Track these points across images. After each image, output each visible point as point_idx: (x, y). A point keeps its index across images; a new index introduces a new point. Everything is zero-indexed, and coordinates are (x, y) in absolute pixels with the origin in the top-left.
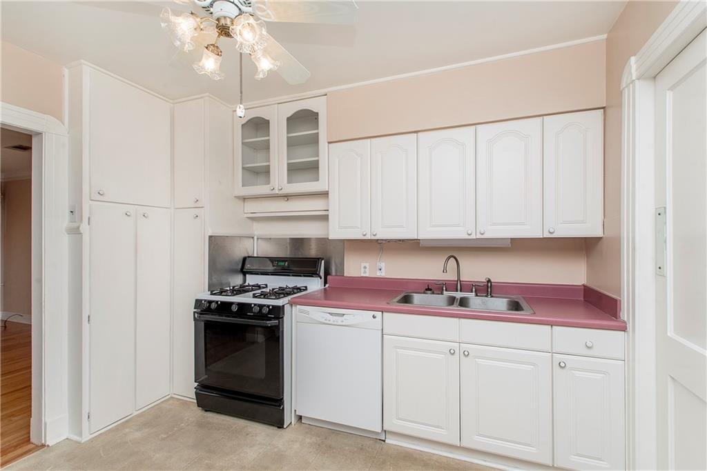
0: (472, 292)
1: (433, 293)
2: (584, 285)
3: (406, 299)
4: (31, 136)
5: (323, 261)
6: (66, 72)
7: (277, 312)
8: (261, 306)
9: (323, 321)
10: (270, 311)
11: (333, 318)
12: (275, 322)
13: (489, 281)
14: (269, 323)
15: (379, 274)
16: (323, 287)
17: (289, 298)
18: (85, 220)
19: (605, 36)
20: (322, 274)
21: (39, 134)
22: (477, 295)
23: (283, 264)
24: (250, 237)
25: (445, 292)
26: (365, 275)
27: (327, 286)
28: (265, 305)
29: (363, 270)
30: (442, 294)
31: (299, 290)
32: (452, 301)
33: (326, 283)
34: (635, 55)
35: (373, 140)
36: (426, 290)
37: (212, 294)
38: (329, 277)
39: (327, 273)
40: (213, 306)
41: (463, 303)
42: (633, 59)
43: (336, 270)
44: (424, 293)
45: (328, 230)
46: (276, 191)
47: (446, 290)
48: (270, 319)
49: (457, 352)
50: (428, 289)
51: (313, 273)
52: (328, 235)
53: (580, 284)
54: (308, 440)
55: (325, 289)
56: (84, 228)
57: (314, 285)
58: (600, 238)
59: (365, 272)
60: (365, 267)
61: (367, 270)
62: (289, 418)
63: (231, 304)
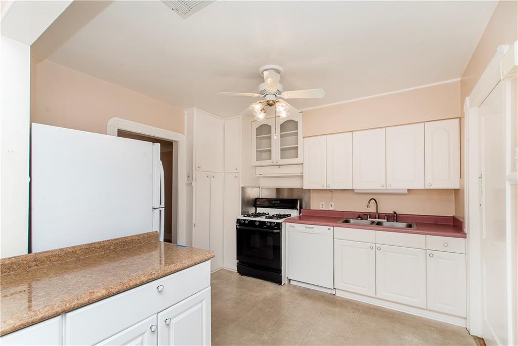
0: (385, 219)
1: (362, 219)
2: (453, 217)
3: (347, 221)
4: (172, 143)
5: (299, 201)
6: (186, 112)
7: (279, 225)
8: (271, 223)
9: (302, 230)
10: (275, 225)
11: (307, 230)
12: (278, 231)
13: (395, 213)
14: (275, 231)
15: (331, 208)
16: (299, 215)
17: (284, 219)
18: (194, 180)
19: (460, 79)
20: (298, 208)
21: (177, 142)
22: (388, 221)
23: (276, 202)
24: (258, 187)
25: (369, 219)
26: (322, 209)
27: (301, 214)
28: (272, 222)
29: (321, 206)
30: (367, 220)
31: (287, 216)
32: (373, 223)
33: (300, 213)
34: (468, 96)
35: (328, 136)
36: (358, 217)
37: (244, 216)
38: (302, 210)
39: (301, 208)
40: (247, 222)
41: (379, 224)
42: (467, 98)
43: (305, 206)
44: (357, 219)
45: (303, 183)
46: (275, 163)
47: (370, 218)
48: (276, 229)
49: (374, 248)
50: (359, 217)
51: (294, 207)
52: (303, 186)
53: (452, 216)
54: (295, 291)
55: (300, 216)
56: (194, 183)
57: (294, 213)
58: (459, 189)
59: (322, 207)
60: (322, 205)
61: (324, 206)
62: (284, 280)
63: (256, 221)
